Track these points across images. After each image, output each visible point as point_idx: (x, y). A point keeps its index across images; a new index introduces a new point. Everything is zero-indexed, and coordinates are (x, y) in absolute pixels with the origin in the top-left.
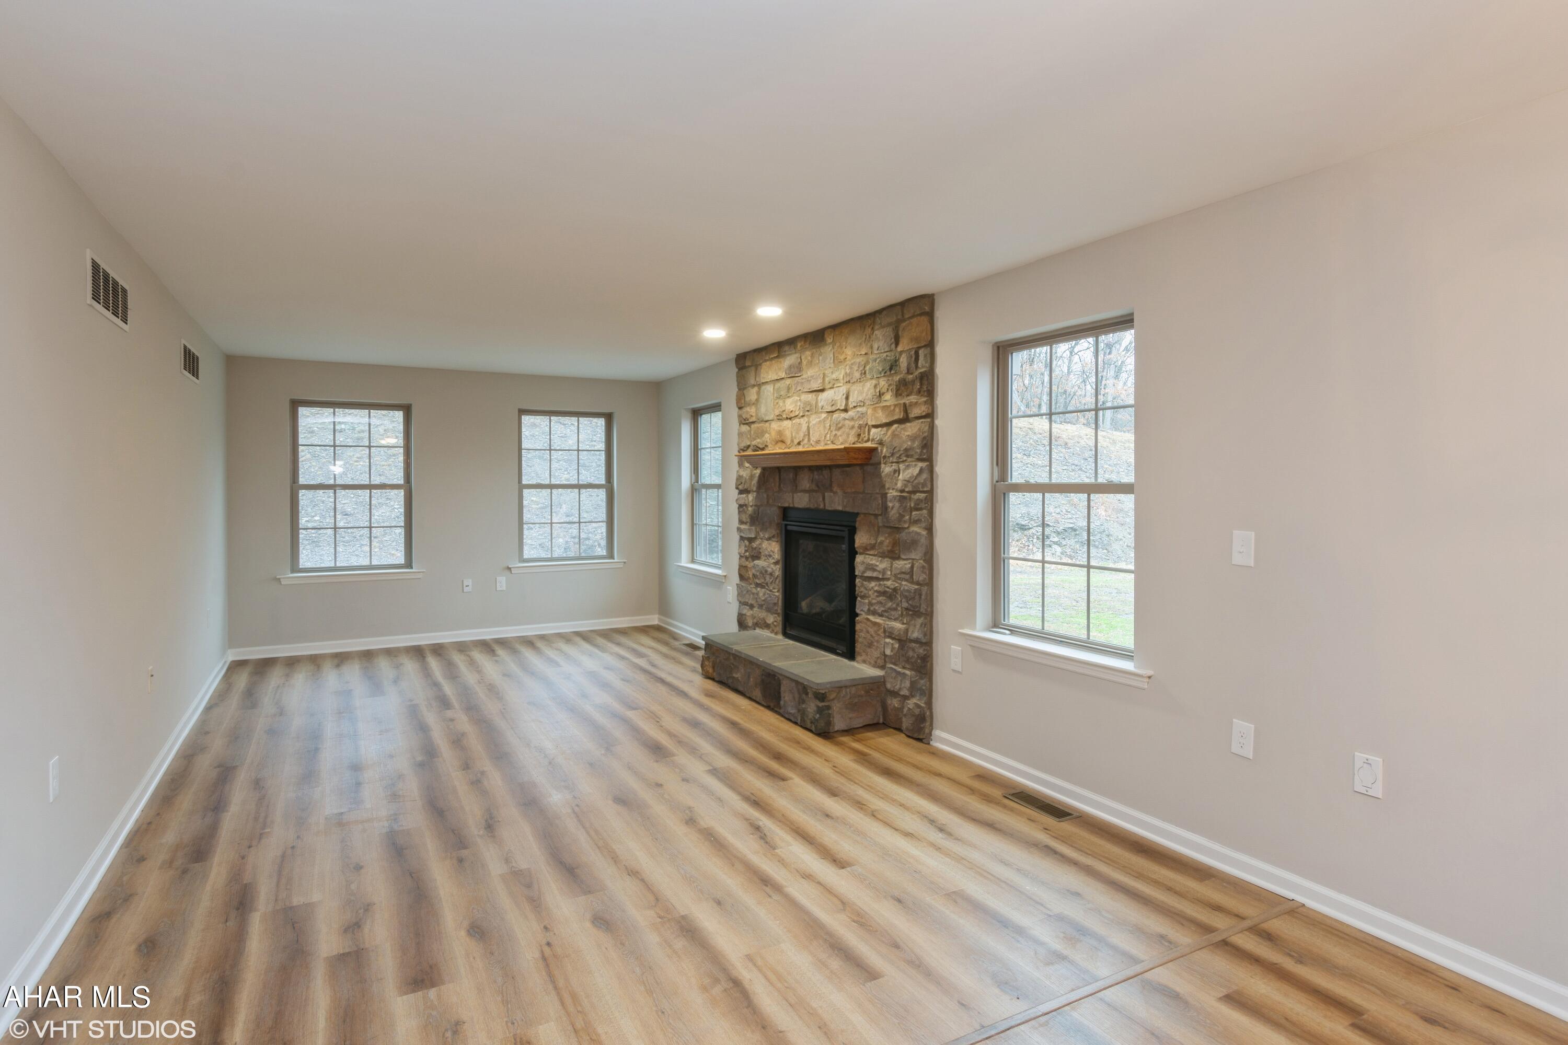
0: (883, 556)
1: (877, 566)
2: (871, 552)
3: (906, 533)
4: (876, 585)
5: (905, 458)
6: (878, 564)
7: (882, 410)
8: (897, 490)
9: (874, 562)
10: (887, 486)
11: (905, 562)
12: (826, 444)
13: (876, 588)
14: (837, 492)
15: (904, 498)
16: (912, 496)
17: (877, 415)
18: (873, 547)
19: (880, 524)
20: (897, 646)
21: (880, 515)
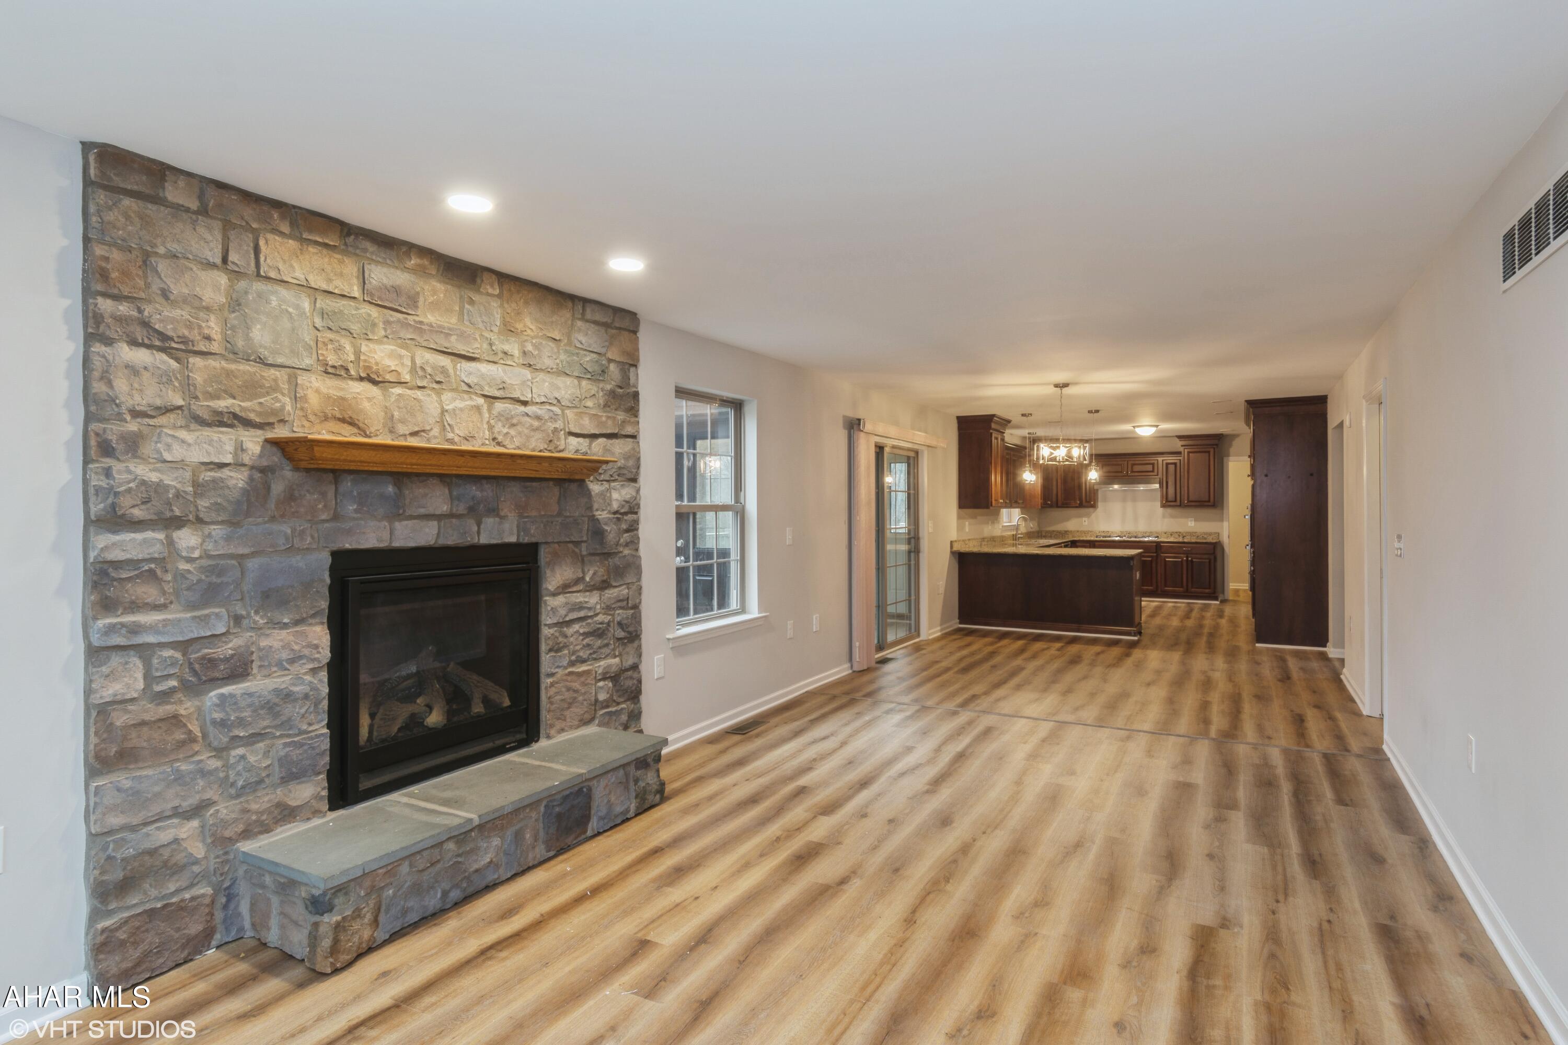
0: (591, 588)
1: (586, 602)
2: (574, 589)
3: (620, 558)
4: (580, 627)
5: (617, 477)
6: (586, 600)
7: (590, 419)
8: (609, 512)
9: (582, 599)
10: (596, 506)
11: (620, 589)
12: (483, 444)
13: (581, 631)
14: (507, 516)
15: (618, 519)
16: (625, 518)
17: (581, 422)
18: (578, 581)
19: (584, 553)
20: (610, 684)
21: (585, 542)
